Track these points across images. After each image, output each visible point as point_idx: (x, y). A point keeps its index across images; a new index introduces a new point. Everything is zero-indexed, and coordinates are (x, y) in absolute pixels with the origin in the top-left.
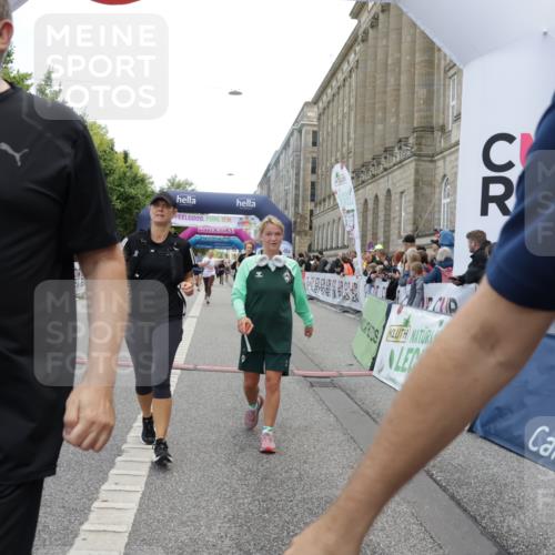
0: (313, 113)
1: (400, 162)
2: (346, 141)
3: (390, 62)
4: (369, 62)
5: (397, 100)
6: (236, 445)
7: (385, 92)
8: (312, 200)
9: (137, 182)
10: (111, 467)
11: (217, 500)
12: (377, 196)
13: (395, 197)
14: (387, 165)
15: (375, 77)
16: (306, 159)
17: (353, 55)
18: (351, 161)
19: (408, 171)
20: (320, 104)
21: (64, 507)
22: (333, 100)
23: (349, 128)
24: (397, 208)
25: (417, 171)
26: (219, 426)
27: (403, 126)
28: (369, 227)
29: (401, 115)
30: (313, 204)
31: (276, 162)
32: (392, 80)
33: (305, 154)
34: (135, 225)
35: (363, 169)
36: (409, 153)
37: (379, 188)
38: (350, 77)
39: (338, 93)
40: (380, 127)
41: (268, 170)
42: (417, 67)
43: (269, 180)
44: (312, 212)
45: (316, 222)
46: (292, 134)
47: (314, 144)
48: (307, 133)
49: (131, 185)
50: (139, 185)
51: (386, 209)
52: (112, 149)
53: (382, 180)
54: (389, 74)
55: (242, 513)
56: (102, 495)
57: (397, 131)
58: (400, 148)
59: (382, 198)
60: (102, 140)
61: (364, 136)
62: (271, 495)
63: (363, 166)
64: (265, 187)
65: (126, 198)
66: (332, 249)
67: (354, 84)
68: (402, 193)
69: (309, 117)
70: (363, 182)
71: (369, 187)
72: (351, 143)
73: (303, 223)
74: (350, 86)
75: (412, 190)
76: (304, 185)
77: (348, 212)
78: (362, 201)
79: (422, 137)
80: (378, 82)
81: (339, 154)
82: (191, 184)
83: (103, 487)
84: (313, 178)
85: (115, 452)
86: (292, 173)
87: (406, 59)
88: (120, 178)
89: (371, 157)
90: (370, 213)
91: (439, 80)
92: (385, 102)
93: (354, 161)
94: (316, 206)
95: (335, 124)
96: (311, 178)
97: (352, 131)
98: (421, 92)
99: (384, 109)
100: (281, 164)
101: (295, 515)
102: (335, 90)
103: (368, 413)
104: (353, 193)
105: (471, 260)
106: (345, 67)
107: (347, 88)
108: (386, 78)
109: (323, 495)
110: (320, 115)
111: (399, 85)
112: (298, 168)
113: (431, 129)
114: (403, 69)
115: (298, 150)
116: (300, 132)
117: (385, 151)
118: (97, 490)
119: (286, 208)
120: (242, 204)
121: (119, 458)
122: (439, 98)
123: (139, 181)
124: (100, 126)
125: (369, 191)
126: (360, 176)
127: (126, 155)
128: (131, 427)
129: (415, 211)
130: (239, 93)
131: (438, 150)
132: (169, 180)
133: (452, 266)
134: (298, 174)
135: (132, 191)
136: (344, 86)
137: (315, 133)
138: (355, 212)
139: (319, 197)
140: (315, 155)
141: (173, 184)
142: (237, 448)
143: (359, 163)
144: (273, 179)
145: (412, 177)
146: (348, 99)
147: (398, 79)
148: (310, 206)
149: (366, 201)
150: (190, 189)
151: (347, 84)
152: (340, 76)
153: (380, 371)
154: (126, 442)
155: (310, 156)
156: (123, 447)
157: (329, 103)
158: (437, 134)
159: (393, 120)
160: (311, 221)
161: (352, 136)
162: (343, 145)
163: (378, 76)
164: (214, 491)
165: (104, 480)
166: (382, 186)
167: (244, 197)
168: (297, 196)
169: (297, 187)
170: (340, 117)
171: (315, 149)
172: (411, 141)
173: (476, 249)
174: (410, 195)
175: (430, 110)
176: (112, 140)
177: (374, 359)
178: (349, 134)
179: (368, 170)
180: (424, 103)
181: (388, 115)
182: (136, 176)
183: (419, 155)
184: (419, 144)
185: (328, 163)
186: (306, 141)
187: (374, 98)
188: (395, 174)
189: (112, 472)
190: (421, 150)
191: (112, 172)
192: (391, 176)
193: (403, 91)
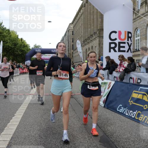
0: (72, 26)
1: (95, 38)
2: (81, 34)
3: (91, 12)
4: (86, 12)
5: (93, 22)
6: (44, 113)
7: (90, 20)
8: (73, 49)
9: (25, 46)
12: (89, 48)
13: (94, 48)
14: (91, 39)
15: (87, 16)
16: (71, 39)
17: (82, 10)
18: (82, 39)
19: (97, 41)
20: (74, 24)
22: (77, 23)
25: (99, 41)
26: (40, 108)
27: (95, 29)
29: (95, 26)
30: (73, 50)
32: (92, 17)
36: (97, 36)
38: (81, 16)
39: (78, 21)
40: (89, 29)
44: (73, 52)
45: (74, 55)
46: (66, 32)
47: (73, 34)
48: (70, 32)
50: (25, 47)
52: (18, 38)
53: (90, 43)
57: (94, 31)
58: (95, 35)
59: (90, 48)
60: (15, 35)
61: (85, 32)
63: (85, 40)
65: (22, 51)
67: (82, 18)
68: (96, 47)
69: (71, 27)
70: (85, 44)
71: (87, 45)
72: (82, 34)
73: (71, 56)
75: (98, 46)
76: (70, 45)
77: (80, 52)
79: (100, 32)
80: (88, 17)
81: (79, 37)
82: (40, 46)
83: (8, 124)
84: (73, 43)
86: (67, 42)
89: (87, 37)
92: (91, 23)
94: (74, 51)
95: (78, 29)
97: (82, 31)
98: (100, 20)
99: (90, 24)
100: (64, 40)
102: (78, 20)
103: (79, 104)
105: (106, 64)
106: (80, 14)
107: (81, 20)
108: (91, 16)
110: (74, 27)
111: (94, 18)
112: (69, 41)
113: (103, 30)
114: (95, 14)
115: (68, 36)
116: (69, 31)
117: (91, 36)
120: (53, 51)
124: (15, 32)
125: (87, 47)
127: (22, 39)
128: (18, 110)
129: (99, 51)
130: (51, 22)
132: (34, 46)
133: (103, 65)
134: (69, 43)
135: (24, 49)
137: (73, 32)
140: (73, 37)
141: (35, 47)
145: (98, 43)
146: (81, 22)
147: (94, 17)
148: (72, 51)
149: (86, 49)
150: (40, 48)
151: (81, 18)
152: (79, 16)
155: (71, 38)
159: (93, 27)
160: (73, 55)
161: (82, 32)
162: (80, 35)
164: (36, 124)
166: (90, 45)
168: (69, 48)
170: (79, 27)
172: (97, 33)
173: (108, 61)
174: (98, 47)
175: (102, 24)
178: (81, 31)
179: (87, 41)
180: (100, 23)
181: (91, 26)
182: (24, 45)
183: (100, 37)
184: (100, 34)
185: (76, 39)
186: (70, 34)
187: (88, 22)
188: (94, 42)
189: (11, 120)
190: (100, 35)
191: (18, 44)
192: (92, 42)
193: (95, 20)
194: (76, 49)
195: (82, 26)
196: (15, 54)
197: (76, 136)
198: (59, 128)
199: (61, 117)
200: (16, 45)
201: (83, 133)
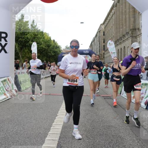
0: (103, 27)
1: (127, 39)
2: (112, 34)
3: (123, 12)
4: (118, 12)
5: (126, 22)
7: (122, 20)
8: (104, 50)
10: (55, 119)
11: (81, 126)
12: (121, 48)
13: (126, 48)
14: (124, 40)
15: (119, 16)
16: (102, 39)
17: (113, 10)
18: (114, 39)
19: (130, 41)
20: (105, 24)
21: (44, 128)
22: (108, 23)
23: (113, 30)
24: (127, 51)
25: (132, 41)
27: (128, 29)
28: (120, 57)
29: (127, 26)
31: (94, 40)
32: (124, 17)
33: (101, 38)
34: (57, 59)
35: (117, 41)
36: (129, 36)
37: (122, 46)
38: (113, 16)
40: (121, 29)
41: (92, 43)
42: (131, 13)
43: (92, 46)
44: (104, 53)
45: (105, 56)
46: (98, 33)
47: (104, 35)
48: (102, 32)
49: (56, 49)
50: (58, 48)
51: (124, 52)
52: (50, 39)
53: (122, 44)
54: (123, 15)
55: (87, 129)
56: (53, 126)
57: (126, 31)
58: (127, 35)
59: (123, 49)
60: (47, 37)
61: (117, 32)
62: (95, 125)
64: (91, 47)
65: (55, 52)
66: (110, 63)
67: (114, 18)
68: (128, 47)
70: (117, 45)
71: (119, 46)
72: (114, 34)
73: (102, 56)
74: (113, 19)
76: (101, 46)
77: (113, 53)
78: (117, 50)
79: (133, 32)
80: (120, 17)
81: (110, 37)
83: (53, 124)
84: (104, 44)
85: (55, 116)
86: (98, 43)
87: (128, 11)
88: (53, 47)
89: (119, 38)
90: (120, 53)
91: (137, 15)
92: (123, 23)
93: (115, 39)
94: (105, 52)
95: (109, 29)
96: (103, 44)
98: (132, 19)
99: (122, 25)
100: (95, 41)
101: (101, 130)
102: (109, 20)
104: (115, 48)
105: (146, 64)
106: (111, 14)
107: (112, 20)
109: (108, 125)
110: (105, 27)
111: (126, 18)
112: (100, 42)
113: (135, 29)
114: (127, 13)
115: (100, 37)
116: (100, 32)
117: (123, 36)
118: (52, 124)
119: (97, 52)
120: (85, 52)
121: (57, 117)
122: (137, 21)
123: (58, 47)
124: (47, 34)
125: (119, 47)
126: (117, 43)
127: (54, 41)
130: (83, 23)
131: (137, 35)
132: (66, 47)
134: (100, 43)
135: (56, 50)
136: (111, 19)
137: (104, 32)
138: (116, 53)
139: (106, 49)
140: (104, 38)
141: (67, 48)
142: (86, 114)
143: (116, 39)
144: (93, 45)
146: (112, 22)
147: (126, 16)
148: (103, 52)
149: (118, 50)
151: (112, 18)
152: (110, 16)
153: (123, 94)
154: (58, 113)
156: (58, 114)
157: (107, 24)
158: (137, 31)
159: (125, 27)
160: (104, 56)
161: (114, 32)
162: (111, 35)
163: (120, 15)
165: (53, 122)
166: (122, 45)
167: (85, 50)
168: (100, 49)
169: (100, 47)
170: (110, 27)
171: (104, 36)
172: (130, 33)
174: (130, 48)
175: (135, 24)
176: (50, 37)
177: (121, 91)
179: (119, 41)
180: (133, 22)
181: (123, 26)
182: (57, 46)
183: (132, 37)
184: (132, 33)
185: (108, 40)
186: (101, 34)
187: (119, 22)
188: (126, 42)
189: (55, 120)
190: (133, 35)
191: (51, 45)
192: (125, 43)
193: (127, 19)
194: (107, 50)
195: (114, 26)
196: (48, 55)
197: (123, 137)
198: (105, 129)
199: (103, 118)
200: (49, 46)
201: (130, 135)
